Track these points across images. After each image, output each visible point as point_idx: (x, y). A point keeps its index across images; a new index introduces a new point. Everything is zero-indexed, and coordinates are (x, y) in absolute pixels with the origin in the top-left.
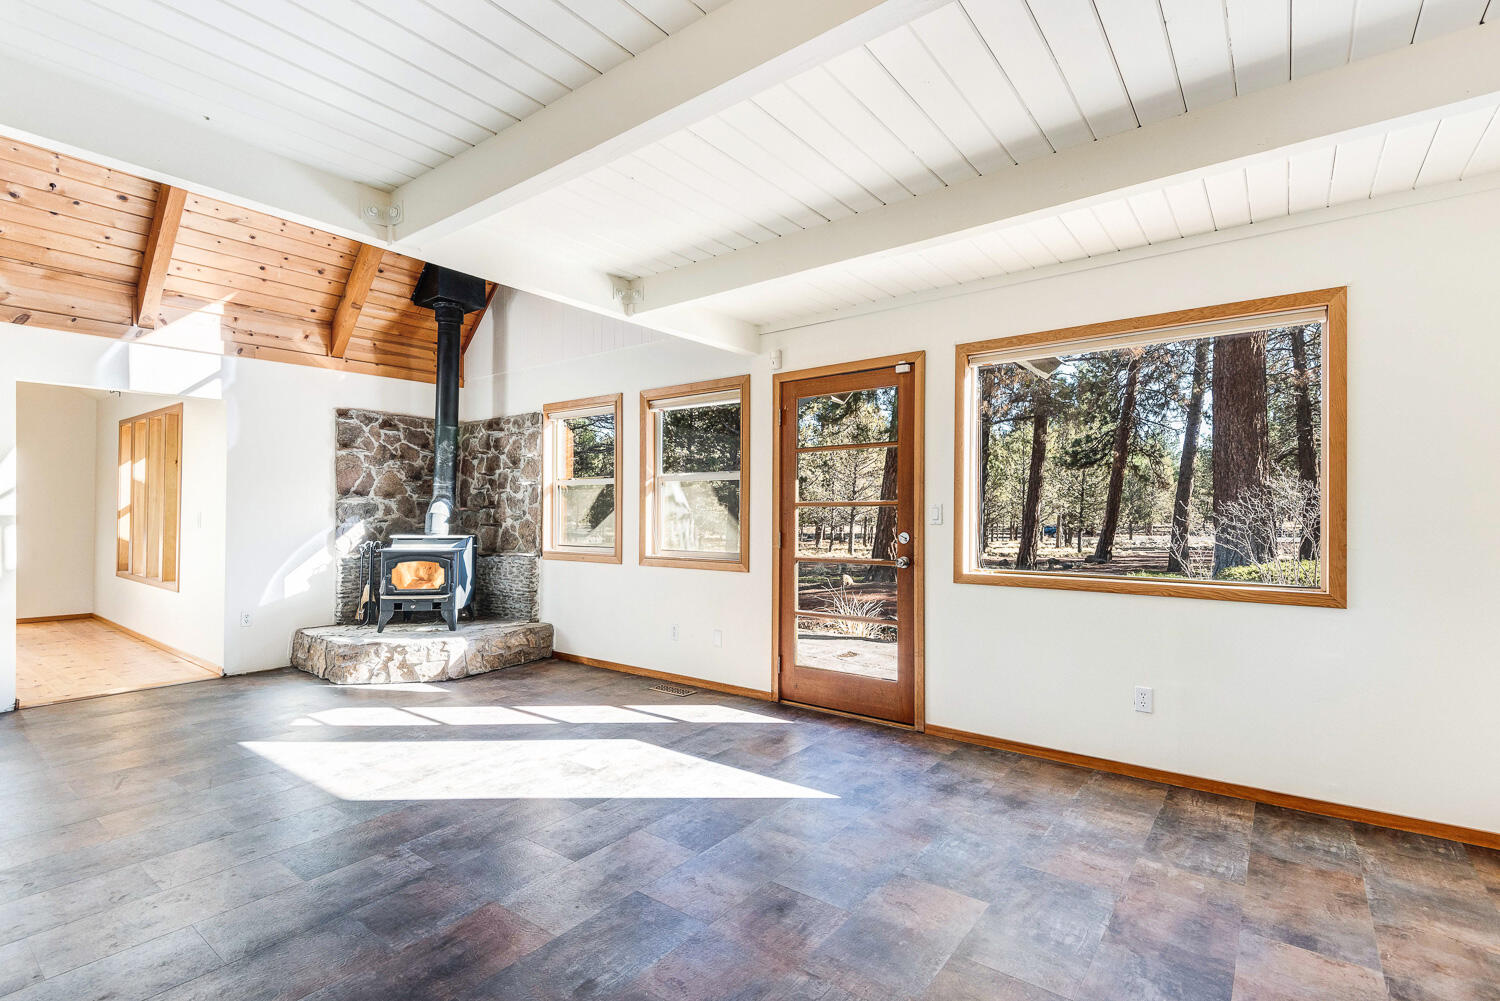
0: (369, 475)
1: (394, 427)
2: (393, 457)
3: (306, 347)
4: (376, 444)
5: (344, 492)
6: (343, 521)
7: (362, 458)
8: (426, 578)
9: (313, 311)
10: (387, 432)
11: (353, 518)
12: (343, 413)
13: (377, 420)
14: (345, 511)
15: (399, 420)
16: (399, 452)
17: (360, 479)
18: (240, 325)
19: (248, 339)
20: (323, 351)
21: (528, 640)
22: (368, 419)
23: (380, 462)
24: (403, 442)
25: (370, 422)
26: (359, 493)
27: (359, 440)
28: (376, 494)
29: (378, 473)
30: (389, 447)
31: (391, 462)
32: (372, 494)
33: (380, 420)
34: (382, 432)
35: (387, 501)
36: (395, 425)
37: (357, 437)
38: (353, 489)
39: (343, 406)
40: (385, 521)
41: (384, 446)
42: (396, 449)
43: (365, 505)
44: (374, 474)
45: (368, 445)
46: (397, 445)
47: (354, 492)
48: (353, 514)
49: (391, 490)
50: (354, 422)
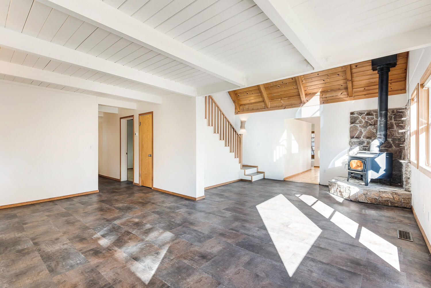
0: (361, 132)
1: (372, 115)
2: (371, 125)
3: (342, 96)
4: (364, 121)
5: (352, 137)
6: (351, 146)
7: (358, 126)
8: (360, 165)
9: (342, 86)
10: (368, 117)
11: (355, 145)
12: (352, 113)
13: (364, 113)
14: (352, 143)
15: (373, 112)
16: (373, 123)
17: (357, 133)
18: (323, 96)
19: (326, 99)
20: (347, 96)
21: (393, 197)
22: (361, 113)
23: (365, 127)
24: (375, 119)
25: (362, 115)
26: (357, 138)
27: (358, 121)
28: (363, 138)
29: (364, 131)
30: (369, 122)
31: (370, 127)
32: (362, 138)
33: (366, 113)
34: (366, 117)
35: (368, 140)
36: (372, 114)
37: (356, 120)
38: (355, 136)
39: (352, 111)
40: (367, 147)
41: (367, 122)
42: (372, 122)
43: (359, 141)
44: (363, 131)
45: (360, 122)
46: (373, 121)
47: (356, 137)
48: (355, 144)
49: (370, 136)
50: (356, 115)
